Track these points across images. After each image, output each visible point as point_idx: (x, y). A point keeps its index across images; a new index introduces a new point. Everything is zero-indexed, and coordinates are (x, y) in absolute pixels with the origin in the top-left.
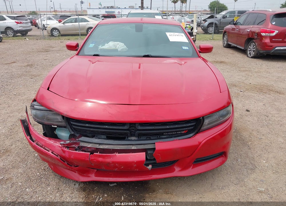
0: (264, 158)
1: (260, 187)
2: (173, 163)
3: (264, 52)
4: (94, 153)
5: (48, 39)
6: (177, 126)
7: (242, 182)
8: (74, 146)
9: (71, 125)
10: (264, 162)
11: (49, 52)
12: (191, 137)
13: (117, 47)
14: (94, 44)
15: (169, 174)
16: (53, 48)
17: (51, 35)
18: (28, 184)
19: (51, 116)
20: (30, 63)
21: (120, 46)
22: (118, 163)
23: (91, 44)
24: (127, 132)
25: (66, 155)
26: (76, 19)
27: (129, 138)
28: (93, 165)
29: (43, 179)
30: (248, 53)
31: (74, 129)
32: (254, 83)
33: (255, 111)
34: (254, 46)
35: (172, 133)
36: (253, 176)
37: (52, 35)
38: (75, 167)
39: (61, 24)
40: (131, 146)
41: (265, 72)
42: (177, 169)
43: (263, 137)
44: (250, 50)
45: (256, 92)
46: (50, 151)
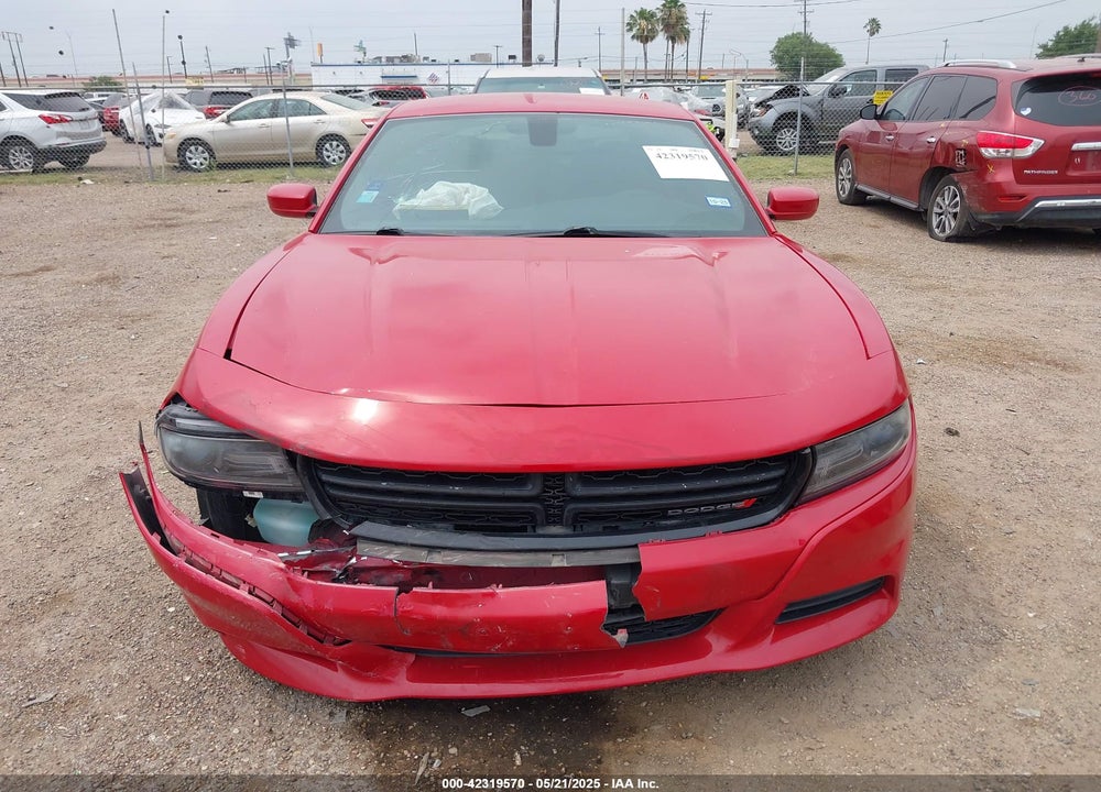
0: (1029, 603)
1: (1023, 706)
2: (702, 621)
3: (993, 220)
4: (414, 589)
5: (168, 182)
6: (717, 482)
7: (956, 689)
8: (326, 567)
9: (320, 488)
10: (1031, 615)
11: (176, 230)
12: (768, 523)
13: (464, 202)
14: (376, 193)
15: (691, 662)
16: (193, 212)
17: (177, 165)
18: (154, 716)
19: (243, 456)
20: (109, 272)
21: (475, 198)
22: (503, 621)
23: (365, 193)
24: (533, 508)
25: (306, 600)
26: (276, 102)
27: (540, 531)
28: (407, 633)
29: (207, 699)
30: (935, 224)
31: (334, 500)
32: (966, 333)
33: (978, 435)
34: (956, 196)
35: (697, 509)
36: (995, 667)
37: (184, 166)
38: (335, 645)
39: (216, 125)
40: (549, 556)
41: (1001, 292)
42: (718, 643)
43: (1018, 527)
44: (940, 211)
45: (976, 365)
46: (242, 585)
